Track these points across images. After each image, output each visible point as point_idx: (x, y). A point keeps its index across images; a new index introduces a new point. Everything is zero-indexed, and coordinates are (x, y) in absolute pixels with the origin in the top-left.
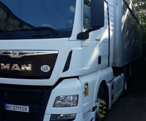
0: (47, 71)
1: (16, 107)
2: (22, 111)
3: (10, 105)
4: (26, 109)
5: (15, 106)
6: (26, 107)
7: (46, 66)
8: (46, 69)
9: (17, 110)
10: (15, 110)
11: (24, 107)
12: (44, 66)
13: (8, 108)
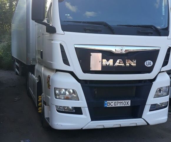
0: (150, 66)
1: (117, 103)
2: (123, 105)
3: (110, 102)
4: (128, 103)
5: (116, 101)
6: (128, 101)
7: (149, 61)
8: (149, 64)
9: (119, 105)
10: (116, 106)
11: (126, 101)
12: (148, 61)
13: (109, 105)
